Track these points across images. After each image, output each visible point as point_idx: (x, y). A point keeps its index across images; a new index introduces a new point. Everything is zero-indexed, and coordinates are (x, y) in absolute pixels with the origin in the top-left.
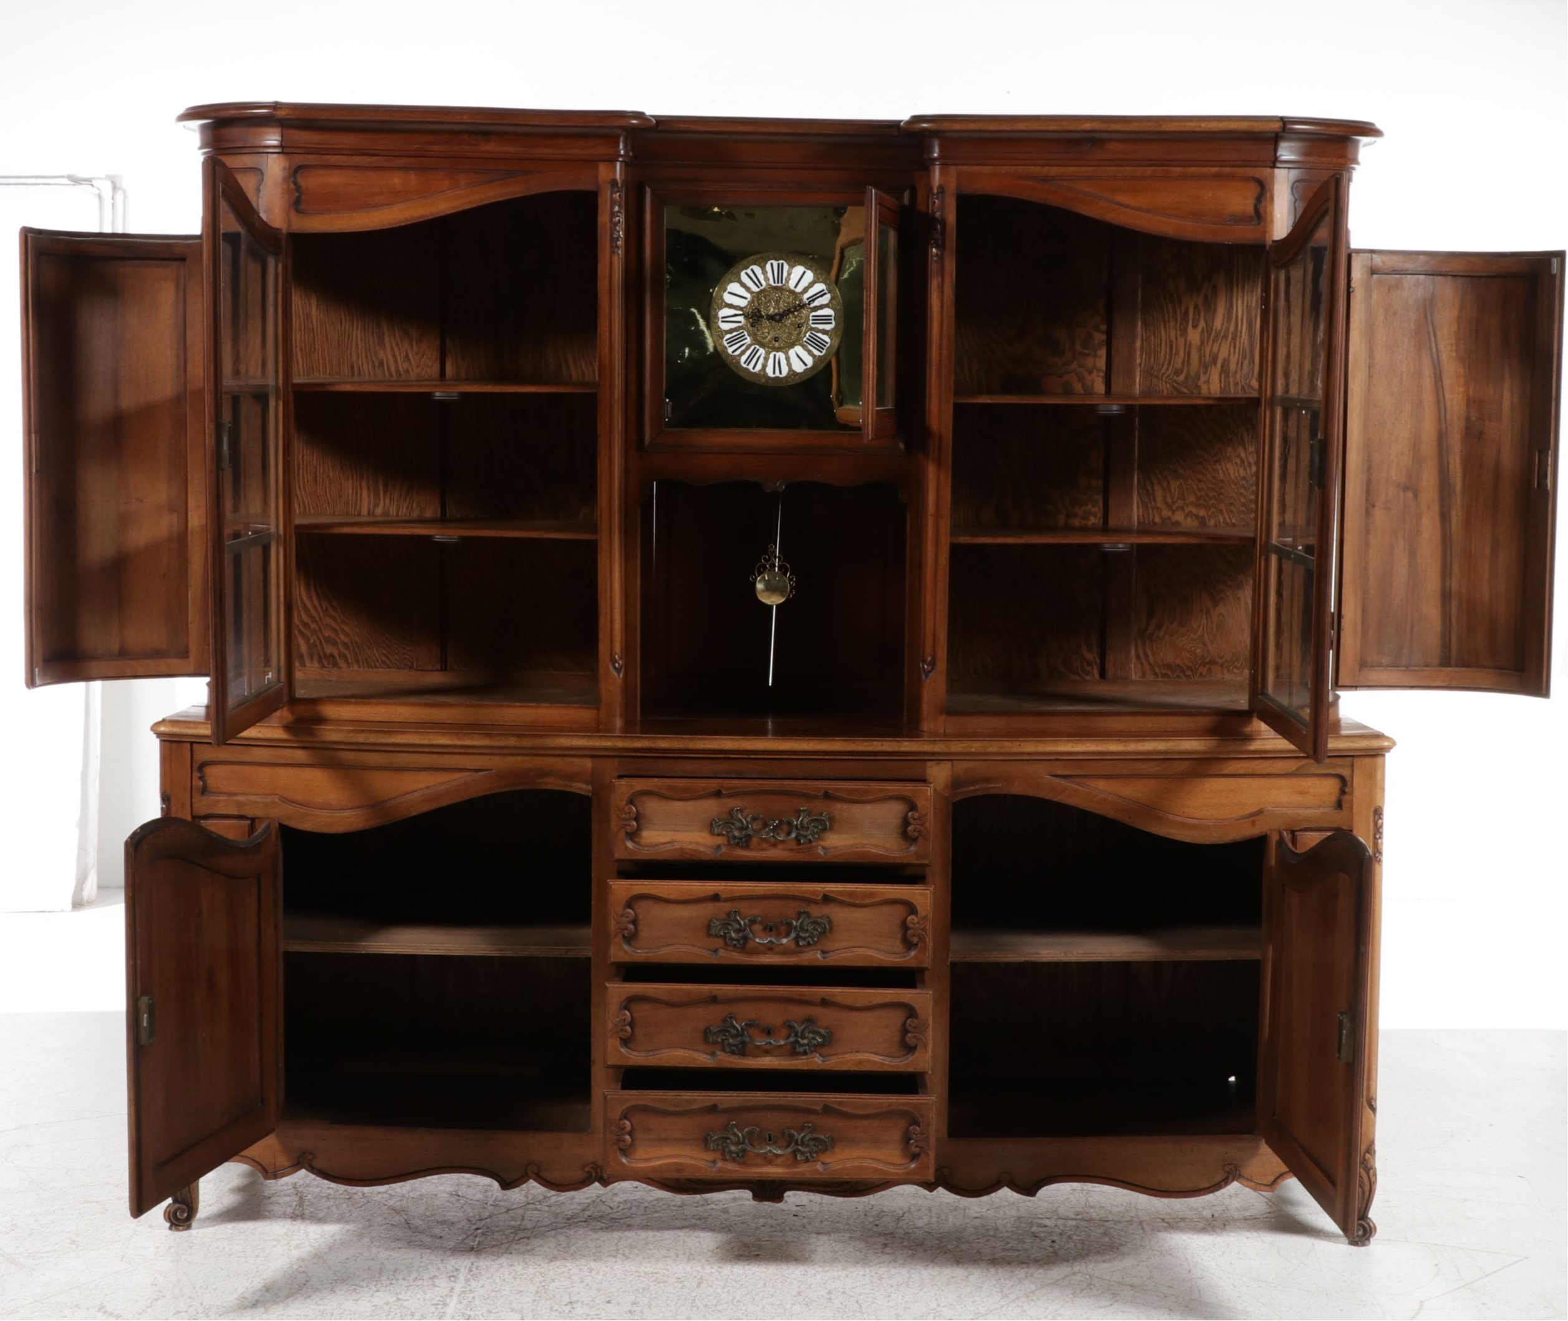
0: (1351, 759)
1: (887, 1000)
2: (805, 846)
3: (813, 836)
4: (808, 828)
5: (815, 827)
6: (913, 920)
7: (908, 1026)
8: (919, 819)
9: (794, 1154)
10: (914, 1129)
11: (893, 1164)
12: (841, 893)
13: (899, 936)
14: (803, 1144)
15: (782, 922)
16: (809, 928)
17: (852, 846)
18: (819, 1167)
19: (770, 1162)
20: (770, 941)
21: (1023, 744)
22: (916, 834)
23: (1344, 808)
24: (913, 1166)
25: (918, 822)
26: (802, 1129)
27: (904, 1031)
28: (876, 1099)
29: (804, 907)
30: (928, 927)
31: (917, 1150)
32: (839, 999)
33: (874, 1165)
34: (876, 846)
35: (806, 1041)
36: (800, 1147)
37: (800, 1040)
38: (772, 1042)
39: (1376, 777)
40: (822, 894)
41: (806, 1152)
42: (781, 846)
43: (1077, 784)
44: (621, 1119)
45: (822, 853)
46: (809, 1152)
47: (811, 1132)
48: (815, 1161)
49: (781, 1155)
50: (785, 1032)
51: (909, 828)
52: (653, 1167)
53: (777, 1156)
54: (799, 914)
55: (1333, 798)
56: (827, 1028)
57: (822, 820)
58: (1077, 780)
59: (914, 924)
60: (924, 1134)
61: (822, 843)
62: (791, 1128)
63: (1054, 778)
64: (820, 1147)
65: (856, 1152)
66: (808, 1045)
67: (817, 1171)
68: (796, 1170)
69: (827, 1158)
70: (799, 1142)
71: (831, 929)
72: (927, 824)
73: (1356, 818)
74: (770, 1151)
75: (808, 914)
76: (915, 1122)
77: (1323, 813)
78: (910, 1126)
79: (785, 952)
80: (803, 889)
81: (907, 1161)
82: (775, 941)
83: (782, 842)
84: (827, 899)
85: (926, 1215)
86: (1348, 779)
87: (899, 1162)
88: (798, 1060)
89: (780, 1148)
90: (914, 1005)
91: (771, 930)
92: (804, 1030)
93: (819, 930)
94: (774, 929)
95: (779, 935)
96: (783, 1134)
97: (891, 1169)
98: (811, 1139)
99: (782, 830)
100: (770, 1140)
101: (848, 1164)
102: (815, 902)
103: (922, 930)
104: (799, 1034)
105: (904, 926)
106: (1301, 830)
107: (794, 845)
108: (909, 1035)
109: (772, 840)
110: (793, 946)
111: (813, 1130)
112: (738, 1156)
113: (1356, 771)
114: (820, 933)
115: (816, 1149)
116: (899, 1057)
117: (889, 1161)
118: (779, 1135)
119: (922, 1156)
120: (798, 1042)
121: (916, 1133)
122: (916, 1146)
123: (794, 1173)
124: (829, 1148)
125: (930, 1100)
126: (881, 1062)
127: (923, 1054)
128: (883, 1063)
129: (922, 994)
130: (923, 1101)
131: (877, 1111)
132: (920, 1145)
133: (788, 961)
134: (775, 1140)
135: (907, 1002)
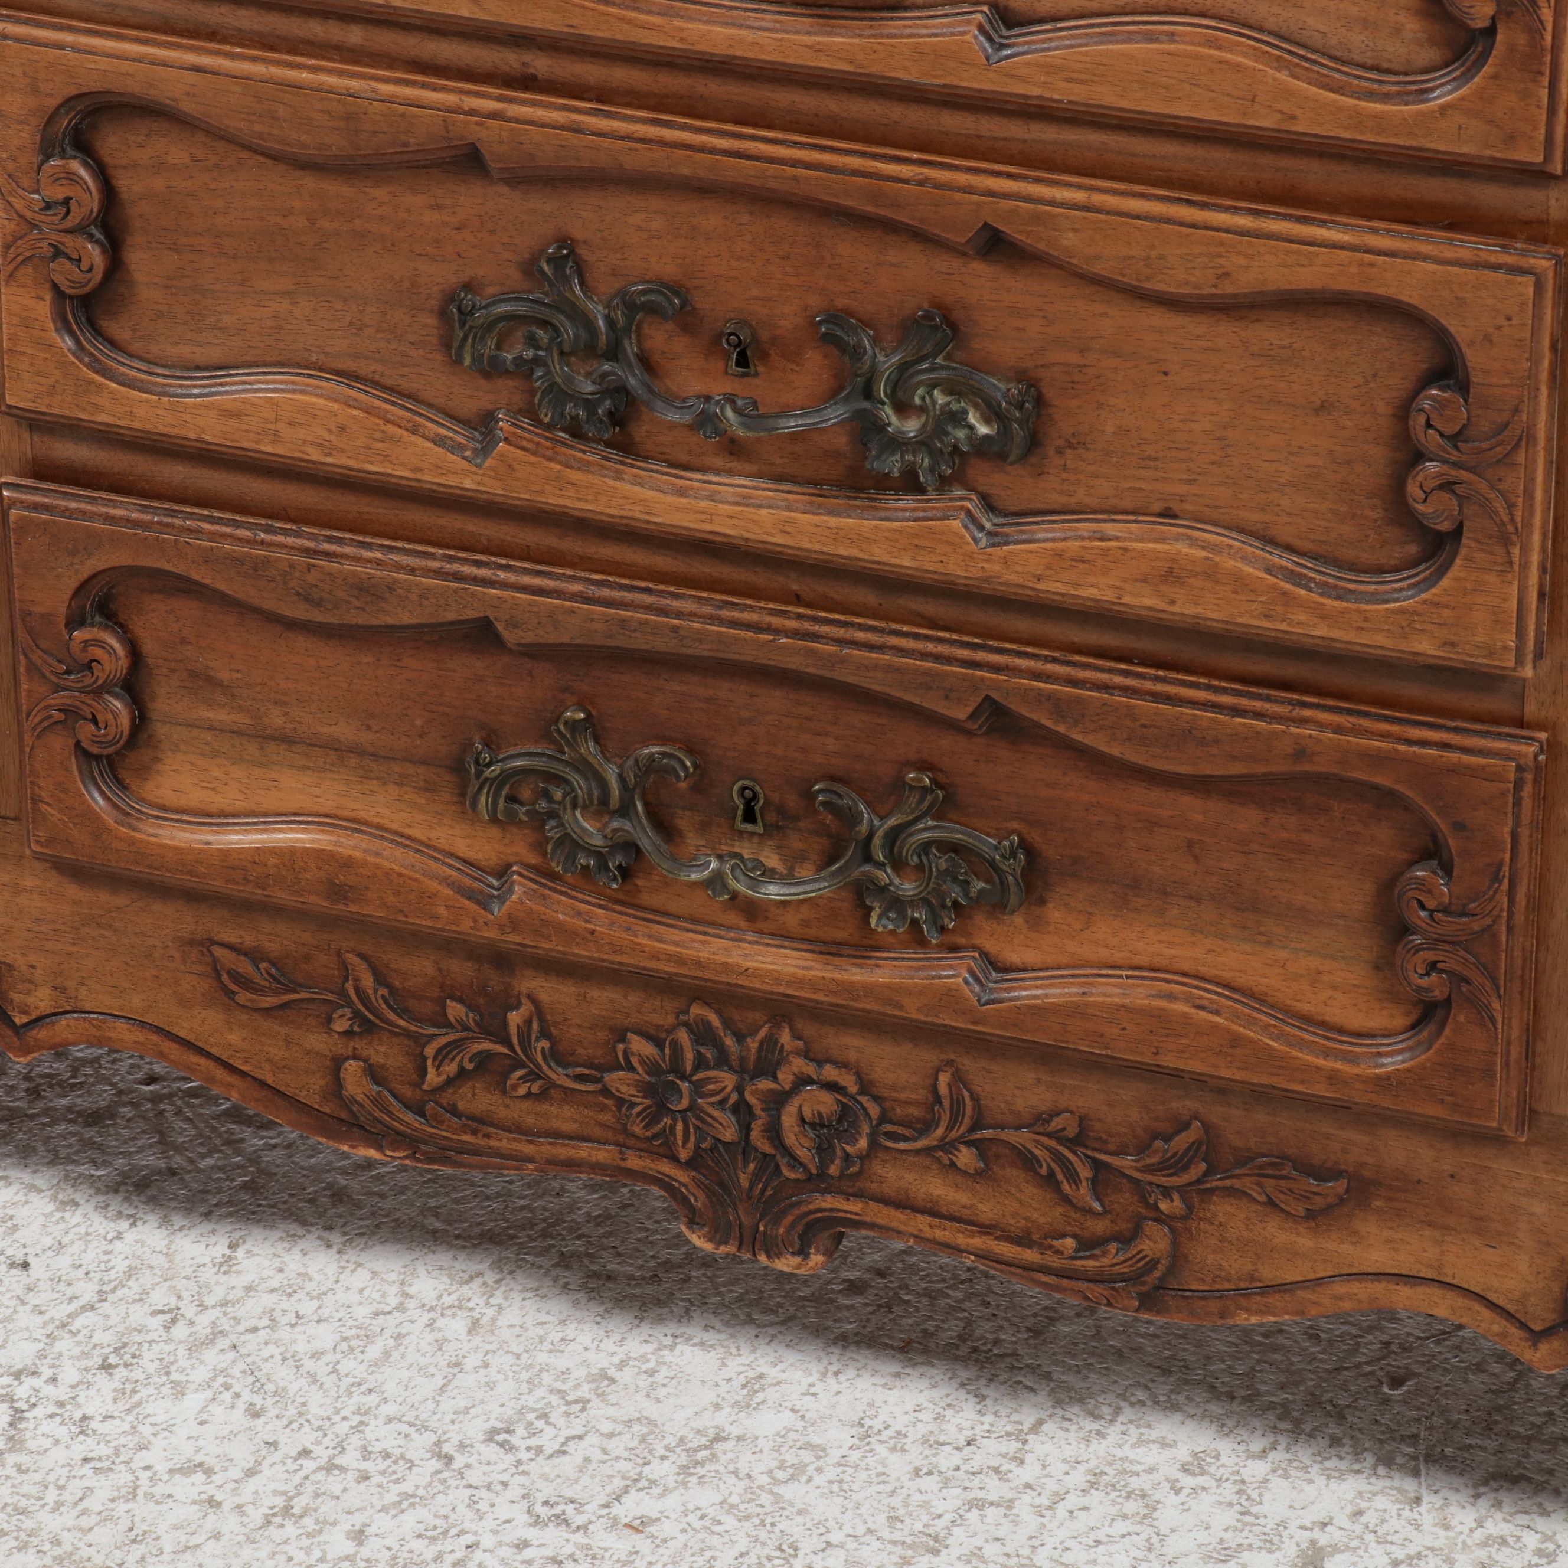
9: (855, 898)
14: (896, 862)
26: (894, 790)
28: (1236, 711)
36: (883, 876)
41: (911, 901)
44: (75, 621)
46: (926, 901)
47: (936, 814)
48: (948, 948)
52: (225, 853)
64: (978, 885)
70: (878, 854)
78: (1410, 865)
89: (794, 861)
96: (808, 796)
100: (749, 816)
112: (603, 866)
115: (955, 893)
116: (1380, 570)
117: (1305, 1007)
118: (792, 801)
119: (1460, 1016)
120: (881, 428)
121: (1431, 904)
122: (1433, 966)
123: (849, 989)
124: (1013, 900)
125: (1509, 757)
126: (1274, 588)
127: (1493, 578)
128: (1285, 594)
129: (1496, 267)
130: (1466, 758)
131: (1238, 769)
132: (1451, 965)
133: (818, 50)
134: (772, 817)
135: (1413, 302)
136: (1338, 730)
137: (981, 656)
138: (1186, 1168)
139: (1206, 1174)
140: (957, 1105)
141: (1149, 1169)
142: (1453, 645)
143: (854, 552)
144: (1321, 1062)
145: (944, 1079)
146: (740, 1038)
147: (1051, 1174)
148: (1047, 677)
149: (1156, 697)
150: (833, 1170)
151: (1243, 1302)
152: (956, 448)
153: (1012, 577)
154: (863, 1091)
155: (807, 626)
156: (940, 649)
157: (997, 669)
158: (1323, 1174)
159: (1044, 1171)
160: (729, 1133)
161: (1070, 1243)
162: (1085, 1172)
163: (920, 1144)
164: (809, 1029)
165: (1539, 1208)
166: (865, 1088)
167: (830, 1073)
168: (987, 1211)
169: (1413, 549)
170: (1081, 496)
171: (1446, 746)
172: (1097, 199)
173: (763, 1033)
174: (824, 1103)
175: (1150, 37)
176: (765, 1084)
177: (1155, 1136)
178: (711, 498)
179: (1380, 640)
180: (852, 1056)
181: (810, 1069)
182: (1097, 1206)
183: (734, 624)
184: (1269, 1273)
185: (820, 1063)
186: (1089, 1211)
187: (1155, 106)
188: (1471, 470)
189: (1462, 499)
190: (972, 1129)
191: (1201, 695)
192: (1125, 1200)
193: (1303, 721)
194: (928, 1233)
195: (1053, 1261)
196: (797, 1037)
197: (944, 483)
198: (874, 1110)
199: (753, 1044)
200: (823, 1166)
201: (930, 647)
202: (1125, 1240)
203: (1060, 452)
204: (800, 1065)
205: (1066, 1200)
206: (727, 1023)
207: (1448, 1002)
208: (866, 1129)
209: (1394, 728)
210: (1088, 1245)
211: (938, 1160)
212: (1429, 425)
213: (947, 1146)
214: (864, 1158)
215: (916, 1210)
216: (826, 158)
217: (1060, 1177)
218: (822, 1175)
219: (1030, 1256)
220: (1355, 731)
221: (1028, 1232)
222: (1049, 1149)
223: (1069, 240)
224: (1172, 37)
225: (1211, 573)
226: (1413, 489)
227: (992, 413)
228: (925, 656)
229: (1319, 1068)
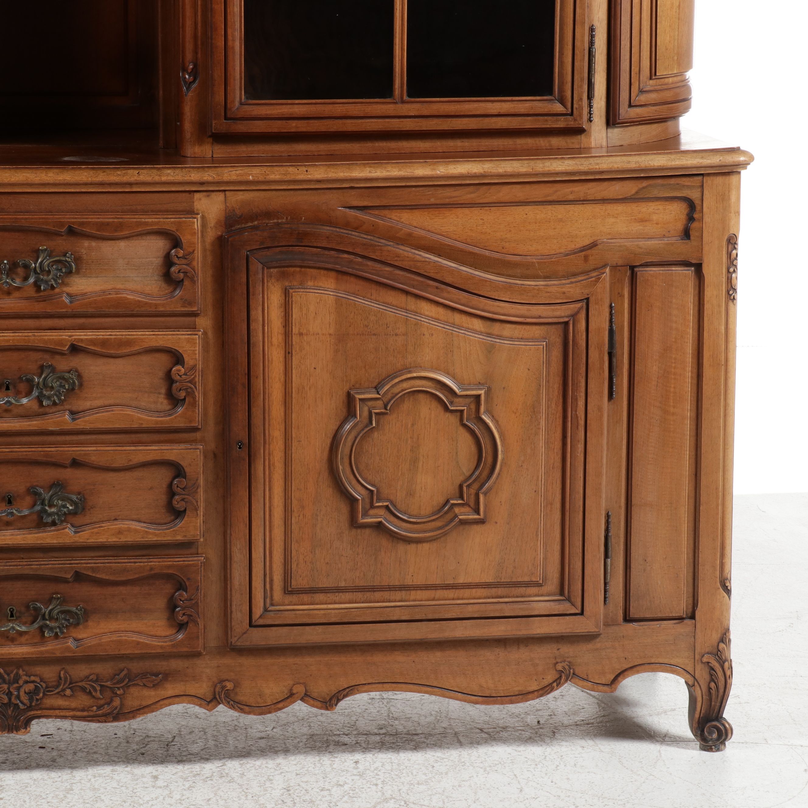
0: (700, 178)
1: (150, 457)
2: (46, 293)
3: (55, 280)
4: (49, 272)
5: (57, 269)
6: (179, 370)
7: (174, 487)
8: (184, 257)
9: (41, 630)
10: (181, 595)
11: (156, 636)
12: (93, 342)
13: (163, 391)
14: (51, 618)
15: (20, 378)
16: (55, 385)
17: (104, 292)
18: (71, 643)
19: (12, 640)
20: (8, 402)
21: (311, 170)
22: (182, 275)
23: (692, 238)
24: (180, 636)
25: (184, 261)
26: (50, 600)
27: (171, 493)
28: (135, 563)
29: (48, 360)
30: (197, 379)
31: (185, 619)
32: (94, 459)
33: (135, 638)
34: (133, 291)
35: (53, 510)
36: (48, 622)
37: (47, 508)
38: (14, 511)
39: (729, 199)
40: (69, 344)
41: (55, 628)
42: (17, 294)
43: (376, 216)
45: (67, 301)
46: (59, 627)
47: (60, 604)
48: (65, 638)
49: (25, 633)
50: (29, 500)
51: (173, 269)
53: (21, 634)
54: (42, 368)
55: (680, 226)
56: (79, 493)
57: (66, 261)
58: (376, 212)
59: (181, 376)
60: (191, 600)
61: (67, 289)
62: (37, 602)
63: (348, 210)
64: (71, 620)
65: (113, 625)
66: (57, 514)
67: (68, 649)
68: (43, 649)
69: (82, 633)
70: (47, 617)
71: (81, 385)
72: (195, 263)
73: (706, 248)
74: (13, 628)
75: (53, 370)
76: (181, 586)
77: (667, 244)
78: (175, 592)
79: (27, 415)
80: (46, 338)
81: (174, 631)
82: (13, 401)
83: (18, 289)
84: (75, 349)
85: (200, 738)
86: (697, 202)
87: (163, 634)
88: (45, 532)
89: (24, 624)
90: (181, 463)
91: (8, 388)
92: (51, 496)
93: (67, 387)
94: (11, 387)
95: (18, 394)
96: (28, 607)
97: (155, 642)
98: (62, 612)
99: (17, 274)
100: (12, 616)
101: (105, 639)
102: (62, 354)
103: (190, 382)
104: (47, 502)
105: (169, 379)
106: (641, 265)
107: (32, 292)
108: (177, 497)
109: (5, 287)
110: (35, 406)
111: (64, 601)
113: (706, 192)
114: (68, 390)
115: (66, 623)
116: (166, 524)
117: (152, 633)
118: (23, 609)
119: (191, 625)
120: (46, 511)
121: (183, 599)
122: (184, 614)
123: (41, 652)
124: (82, 621)
125: (199, 560)
126: (144, 531)
127: (194, 519)
128: (146, 532)
129: (190, 449)
130: (189, 563)
131: (137, 576)
132: (188, 613)
133: (29, 425)
134: (18, 614)
135: (173, 459)
136: (159, 562)
137: (72, 562)
138: (123, 681)
139: (129, 681)
140: (66, 678)
141: (114, 684)
142: (186, 536)
143: (42, 542)
144: (158, 644)
145: (62, 673)
146: (8, 675)
147: (90, 691)
148: (89, 563)
149: (115, 563)
150: (33, 704)
151: (138, 712)
152: (65, 513)
153: (81, 540)
154: (41, 681)
155: (29, 563)
156: (62, 562)
157: (77, 564)
158: (156, 675)
159: (88, 691)
160: (6, 700)
161: (95, 708)
162: (98, 688)
163: (57, 691)
164: (26, 668)
165: (208, 671)
166: (42, 680)
167: (33, 678)
168: (73, 705)
169: (173, 517)
170: (95, 519)
171: (184, 561)
172: (99, 448)
173: (15, 672)
174: (31, 686)
175: (107, 411)
176: (16, 685)
177: (115, 675)
178: (4, 535)
179: (169, 538)
180: (38, 673)
181: (27, 679)
182: (101, 697)
183: (10, 566)
184: (144, 703)
185: (30, 676)
186: (100, 699)
187: (111, 426)
188: (187, 495)
189: (186, 502)
190: (69, 685)
191: (126, 561)
192: (108, 694)
193: (151, 562)
194: (59, 714)
195: (91, 713)
196: (23, 671)
197: (62, 522)
198: (44, 685)
199: (12, 675)
200: (31, 703)
201: (60, 562)
202: (109, 704)
203: (89, 510)
204: (25, 678)
205: (94, 697)
206: (5, 671)
207: (187, 623)
208: (42, 691)
209: (172, 559)
210: (99, 707)
211: (61, 695)
212: (177, 487)
213: (64, 690)
214: (41, 699)
215: (55, 709)
216: (33, 449)
217: (92, 691)
218: (31, 706)
219: (85, 714)
220: (163, 562)
221: (84, 708)
222: (89, 685)
223: (93, 458)
224: (112, 411)
225: (129, 530)
226: (175, 502)
227: (72, 502)
228: (59, 564)
229: (158, 645)
